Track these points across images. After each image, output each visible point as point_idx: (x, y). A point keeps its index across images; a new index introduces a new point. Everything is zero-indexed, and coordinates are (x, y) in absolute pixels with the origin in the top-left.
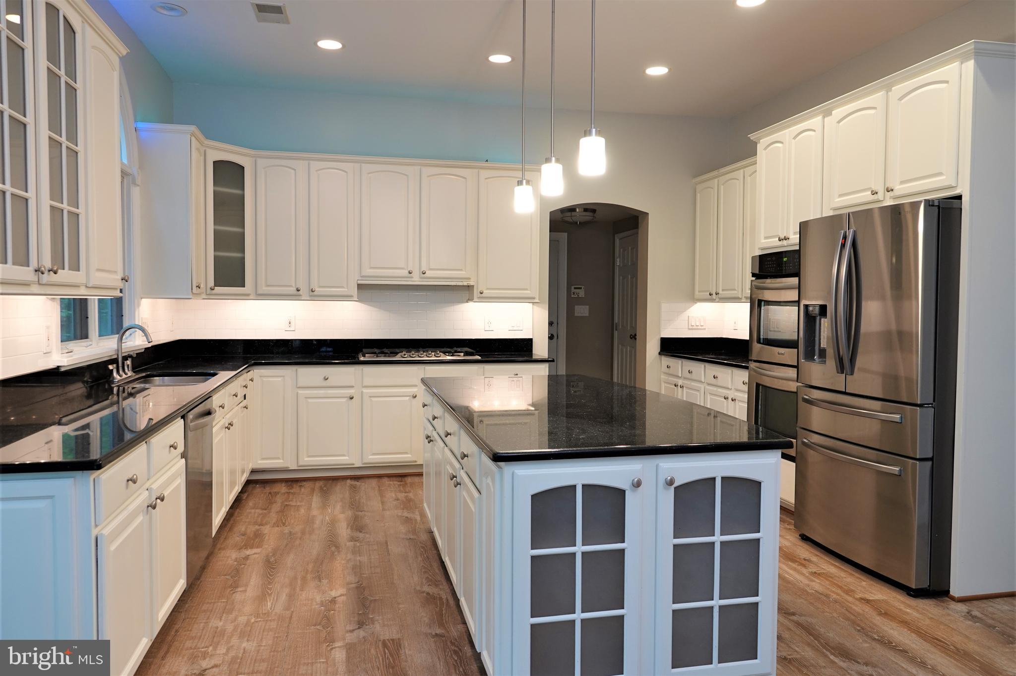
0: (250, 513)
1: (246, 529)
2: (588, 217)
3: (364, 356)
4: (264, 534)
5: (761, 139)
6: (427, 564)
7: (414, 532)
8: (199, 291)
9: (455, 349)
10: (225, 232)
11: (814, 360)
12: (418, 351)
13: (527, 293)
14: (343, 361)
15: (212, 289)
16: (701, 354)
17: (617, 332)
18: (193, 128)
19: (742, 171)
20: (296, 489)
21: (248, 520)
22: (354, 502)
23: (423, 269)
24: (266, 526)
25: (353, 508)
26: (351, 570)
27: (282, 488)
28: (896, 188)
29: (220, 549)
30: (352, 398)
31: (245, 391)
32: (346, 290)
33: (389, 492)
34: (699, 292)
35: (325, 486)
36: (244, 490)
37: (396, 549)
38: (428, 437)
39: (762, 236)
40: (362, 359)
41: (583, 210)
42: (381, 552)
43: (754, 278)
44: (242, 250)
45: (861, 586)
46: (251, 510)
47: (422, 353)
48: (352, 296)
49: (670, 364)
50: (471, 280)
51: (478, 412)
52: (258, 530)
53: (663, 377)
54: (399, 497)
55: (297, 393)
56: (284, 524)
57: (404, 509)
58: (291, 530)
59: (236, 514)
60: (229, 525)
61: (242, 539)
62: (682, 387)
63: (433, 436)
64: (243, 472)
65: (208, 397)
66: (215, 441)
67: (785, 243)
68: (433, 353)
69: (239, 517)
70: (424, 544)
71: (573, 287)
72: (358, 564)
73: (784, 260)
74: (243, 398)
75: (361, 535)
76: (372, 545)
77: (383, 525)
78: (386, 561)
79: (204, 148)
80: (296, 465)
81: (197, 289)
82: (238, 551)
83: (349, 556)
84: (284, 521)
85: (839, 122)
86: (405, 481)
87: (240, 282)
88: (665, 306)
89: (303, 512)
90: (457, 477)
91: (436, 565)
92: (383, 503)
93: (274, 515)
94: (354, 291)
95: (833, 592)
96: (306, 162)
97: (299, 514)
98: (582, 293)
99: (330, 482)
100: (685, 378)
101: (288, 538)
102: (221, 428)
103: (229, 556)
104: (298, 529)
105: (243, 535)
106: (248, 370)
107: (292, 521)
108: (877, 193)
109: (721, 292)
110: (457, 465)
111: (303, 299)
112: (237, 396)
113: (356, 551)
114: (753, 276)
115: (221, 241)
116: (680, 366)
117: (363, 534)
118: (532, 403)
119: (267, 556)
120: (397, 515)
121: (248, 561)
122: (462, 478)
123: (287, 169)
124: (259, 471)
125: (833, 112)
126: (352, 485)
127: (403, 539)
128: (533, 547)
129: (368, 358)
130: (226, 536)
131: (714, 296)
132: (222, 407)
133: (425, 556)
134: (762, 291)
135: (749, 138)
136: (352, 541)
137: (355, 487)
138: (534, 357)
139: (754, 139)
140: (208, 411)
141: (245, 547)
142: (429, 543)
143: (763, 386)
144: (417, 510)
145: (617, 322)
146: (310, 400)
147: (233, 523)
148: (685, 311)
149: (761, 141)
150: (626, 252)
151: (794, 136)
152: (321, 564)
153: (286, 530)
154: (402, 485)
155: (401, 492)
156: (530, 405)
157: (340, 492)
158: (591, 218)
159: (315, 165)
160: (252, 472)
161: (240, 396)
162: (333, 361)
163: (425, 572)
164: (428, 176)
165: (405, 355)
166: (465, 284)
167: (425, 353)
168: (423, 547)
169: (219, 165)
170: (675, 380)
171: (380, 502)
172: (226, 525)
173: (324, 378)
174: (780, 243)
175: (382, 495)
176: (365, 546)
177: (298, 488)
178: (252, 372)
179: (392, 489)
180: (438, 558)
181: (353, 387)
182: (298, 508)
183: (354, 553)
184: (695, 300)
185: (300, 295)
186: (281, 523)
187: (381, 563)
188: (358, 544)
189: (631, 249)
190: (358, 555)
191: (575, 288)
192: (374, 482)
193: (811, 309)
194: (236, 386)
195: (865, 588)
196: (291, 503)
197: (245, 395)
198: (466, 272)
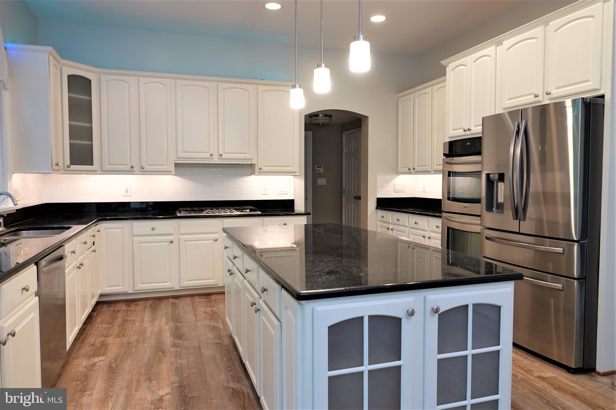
0: (99, 327)
1: (95, 340)
2: (326, 120)
3: (180, 213)
4: (108, 344)
5: (449, 64)
6: (230, 363)
7: (219, 337)
8: (57, 168)
9: (243, 207)
10: (78, 126)
11: (493, 211)
12: (218, 209)
13: (291, 169)
14: (165, 217)
15: (68, 167)
16: (405, 208)
17: (344, 195)
18: (50, 49)
19: (430, 88)
20: (133, 307)
21: (96, 333)
22: (175, 316)
23: (221, 152)
24: (110, 337)
25: (174, 321)
26: (174, 372)
27: (123, 307)
28: (553, 92)
29: (73, 359)
30: (172, 242)
31: (94, 239)
32: (167, 167)
33: (199, 307)
34: (401, 168)
35: (154, 304)
36: (95, 309)
37: (207, 352)
38: (229, 271)
39: (451, 129)
40: (179, 215)
41: (323, 116)
42: (196, 355)
43: (445, 157)
44: (91, 139)
45: (535, 366)
46: (99, 325)
47: (221, 210)
48: (170, 172)
49: (384, 215)
50: (253, 160)
51: (259, 249)
52: (103, 341)
53: (379, 223)
54: (207, 311)
55: (133, 239)
56: (123, 335)
57: (211, 320)
58: (129, 340)
59: (88, 329)
60: (82, 338)
61: (91, 349)
62: (392, 230)
63: (233, 270)
64: (93, 296)
65: (60, 246)
66: (68, 278)
67: (468, 132)
68: (228, 210)
69: (90, 331)
70: (227, 347)
71: (316, 166)
72: (179, 366)
73: (468, 144)
74: (93, 244)
75: (181, 342)
76: (189, 349)
77: (197, 333)
78: (200, 362)
79: (60, 66)
80: (133, 290)
81: (56, 166)
82: (88, 359)
83: (173, 360)
84: (123, 333)
85: (508, 49)
86: (210, 298)
87: (90, 162)
88: (379, 177)
89: (138, 325)
90: (256, 305)
91: (237, 364)
92: (195, 315)
93: (116, 328)
94: (173, 168)
95: (518, 372)
96: (136, 78)
97: (135, 327)
98: (322, 170)
99: (157, 301)
100: (394, 224)
101: (126, 346)
102: (74, 268)
103: (80, 364)
104: (134, 339)
105: (93, 345)
106: (96, 224)
107: (130, 333)
108: (538, 96)
109: (416, 168)
110: (256, 295)
111: (136, 173)
112: (86, 244)
113: (178, 356)
114: (444, 156)
115: (74, 132)
116: (391, 216)
117: (182, 341)
118: (295, 242)
119: (110, 362)
120: (206, 324)
121: (95, 368)
122: (260, 304)
123: (123, 82)
124: (106, 295)
125: (504, 43)
126: (173, 302)
127: (212, 343)
128: (330, 369)
129: (183, 214)
130: (79, 347)
131: (412, 170)
132: (73, 252)
133: (229, 357)
134: (451, 165)
135: (441, 63)
136: (174, 347)
137: (175, 304)
138: (296, 212)
139: (444, 64)
140: (61, 257)
141: (93, 356)
142: (231, 346)
143: (452, 228)
144: (220, 320)
145: (344, 188)
146: (142, 245)
147: (85, 336)
148: (392, 180)
149: (449, 65)
150: (350, 143)
151: (474, 61)
152: (151, 367)
153: (125, 340)
154: (209, 301)
155: (208, 306)
156: (293, 243)
157: (165, 308)
158: (329, 121)
159: (143, 80)
160: (100, 296)
161: (90, 243)
162: (158, 217)
163: (230, 371)
164: (223, 89)
165: (209, 211)
166: (249, 163)
167: (223, 210)
168: (226, 350)
169: (72, 78)
170: (387, 225)
171: (194, 315)
172: (79, 338)
173: (152, 228)
174: (465, 133)
175: (194, 309)
176: (184, 351)
177: (134, 306)
178: (99, 225)
179: (202, 305)
180: (238, 360)
181: (173, 234)
182: (134, 321)
183: (176, 357)
184: (397, 172)
185: (134, 171)
186: (121, 334)
187: (196, 364)
188: (179, 350)
189: (354, 141)
190: (179, 358)
191: (318, 167)
192: (188, 300)
193: (491, 176)
194: (86, 236)
195: (538, 368)
196: (129, 318)
197: (94, 242)
198: (249, 154)
